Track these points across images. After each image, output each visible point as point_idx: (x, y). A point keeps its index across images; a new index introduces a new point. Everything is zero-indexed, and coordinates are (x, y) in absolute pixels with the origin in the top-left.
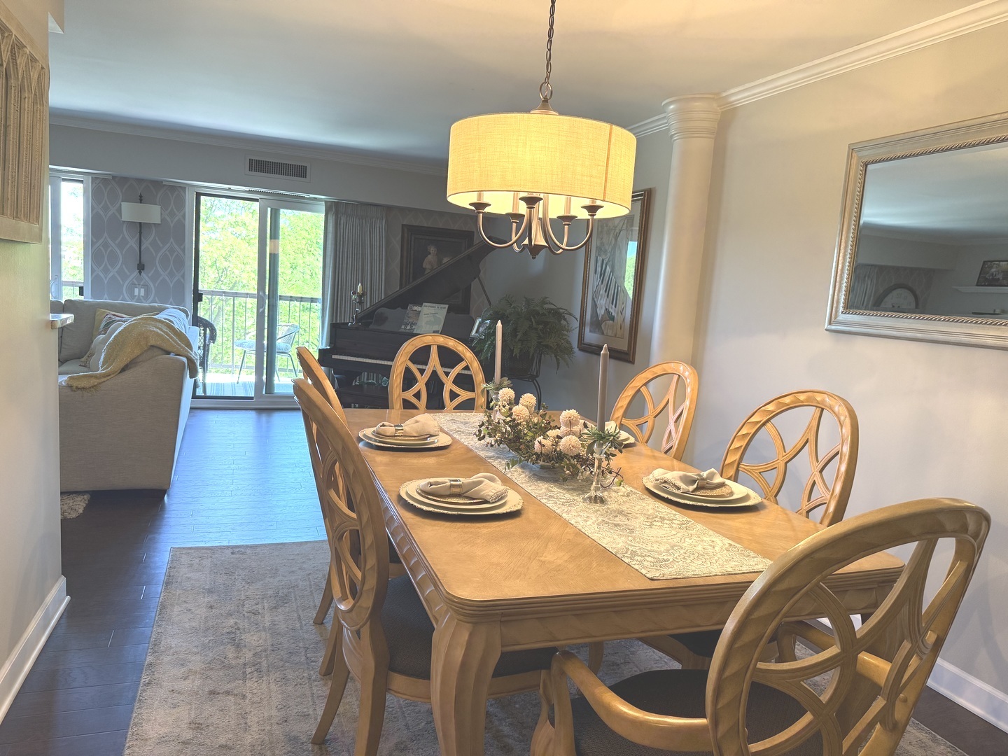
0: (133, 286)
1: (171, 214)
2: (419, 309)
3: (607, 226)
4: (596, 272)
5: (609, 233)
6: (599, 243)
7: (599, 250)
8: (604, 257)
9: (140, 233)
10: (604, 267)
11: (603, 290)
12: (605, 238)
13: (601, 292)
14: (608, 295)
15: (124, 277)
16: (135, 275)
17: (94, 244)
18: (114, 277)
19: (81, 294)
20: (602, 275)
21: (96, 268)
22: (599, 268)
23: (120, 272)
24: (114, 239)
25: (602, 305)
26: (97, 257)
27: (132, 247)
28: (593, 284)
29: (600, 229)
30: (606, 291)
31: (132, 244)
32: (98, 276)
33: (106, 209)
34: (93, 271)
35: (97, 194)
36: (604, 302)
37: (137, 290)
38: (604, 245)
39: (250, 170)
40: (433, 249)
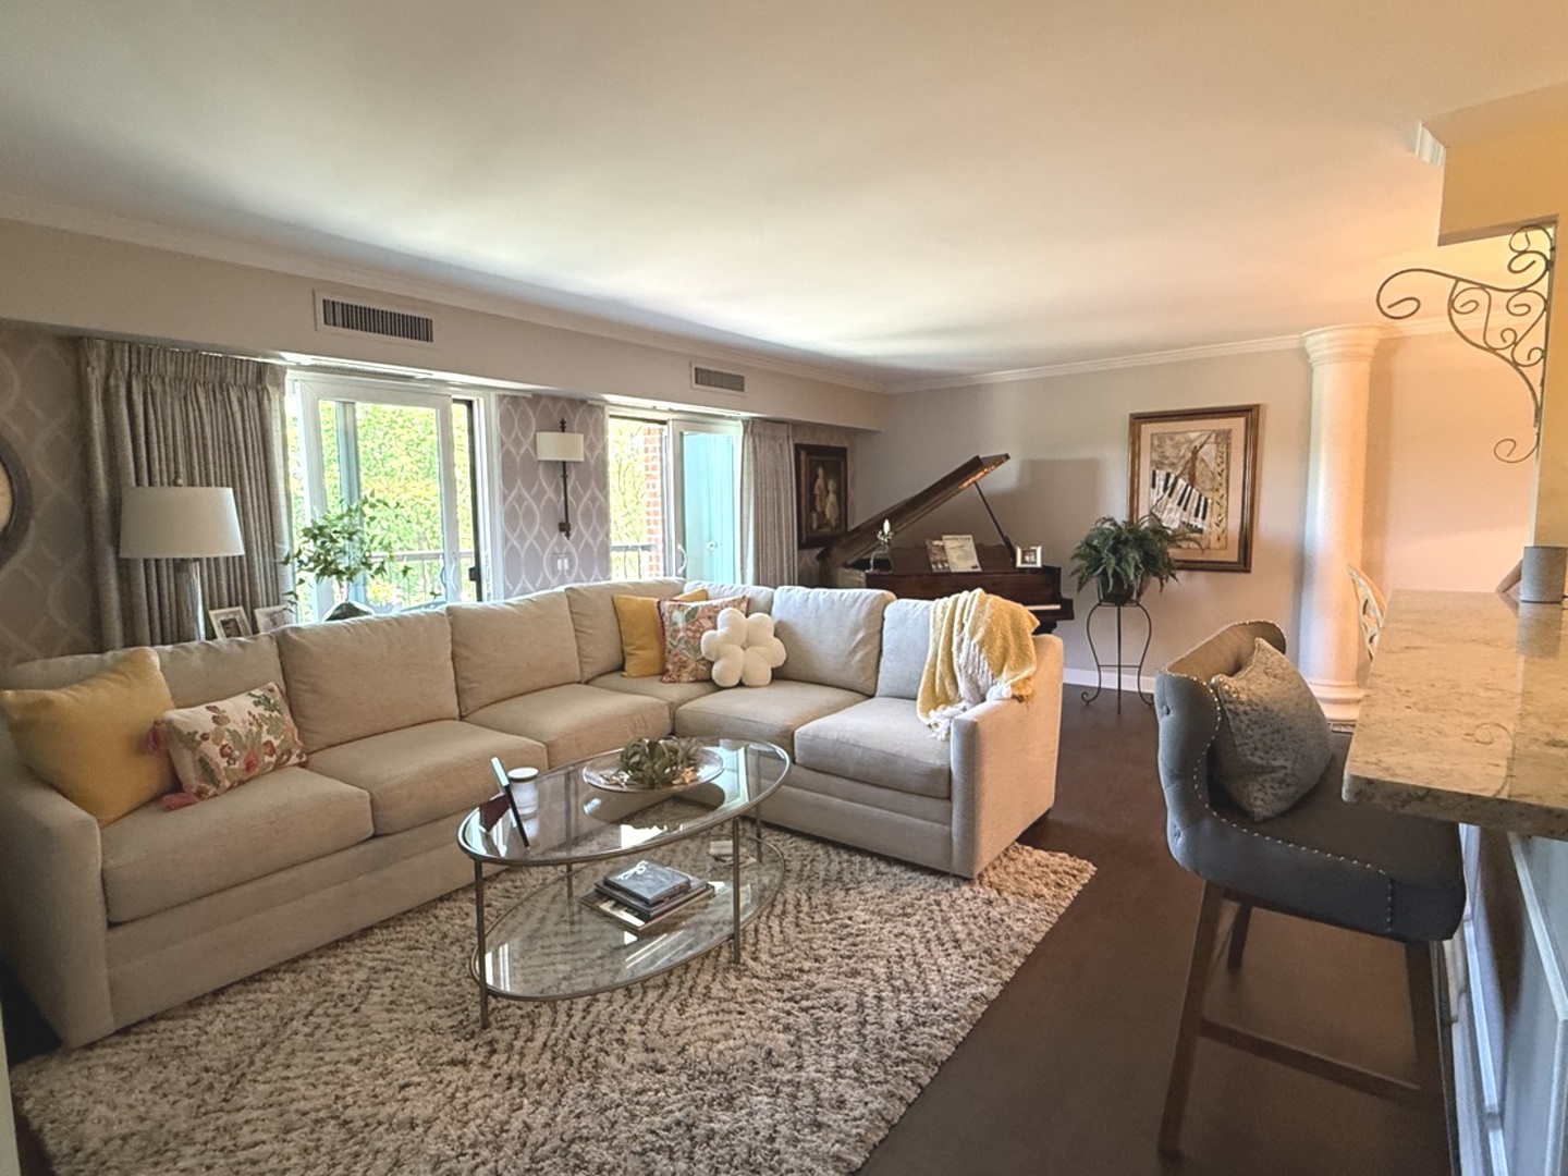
0: (555, 556)
1: (591, 447)
2: (941, 543)
3: (1172, 439)
4: (1154, 486)
5: (1177, 446)
6: (1156, 457)
7: (1158, 465)
8: (1169, 470)
9: (565, 477)
10: (1171, 481)
11: (1172, 504)
12: (1170, 452)
13: (1169, 506)
14: (1185, 509)
15: (543, 544)
16: (555, 539)
17: (505, 498)
18: (531, 546)
19: (471, 579)
20: (1170, 489)
21: (510, 536)
22: (1160, 483)
23: (539, 538)
24: (529, 489)
25: (1172, 519)
26: (511, 517)
27: (550, 499)
28: (1149, 497)
29: (1156, 443)
30: (1179, 504)
31: (550, 493)
32: (513, 547)
33: (517, 443)
34: (506, 540)
35: (506, 421)
36: (1178, 515)
37: (559, 562)
38: (1167, 458)
39: (697, 382)
40: (821, 472)
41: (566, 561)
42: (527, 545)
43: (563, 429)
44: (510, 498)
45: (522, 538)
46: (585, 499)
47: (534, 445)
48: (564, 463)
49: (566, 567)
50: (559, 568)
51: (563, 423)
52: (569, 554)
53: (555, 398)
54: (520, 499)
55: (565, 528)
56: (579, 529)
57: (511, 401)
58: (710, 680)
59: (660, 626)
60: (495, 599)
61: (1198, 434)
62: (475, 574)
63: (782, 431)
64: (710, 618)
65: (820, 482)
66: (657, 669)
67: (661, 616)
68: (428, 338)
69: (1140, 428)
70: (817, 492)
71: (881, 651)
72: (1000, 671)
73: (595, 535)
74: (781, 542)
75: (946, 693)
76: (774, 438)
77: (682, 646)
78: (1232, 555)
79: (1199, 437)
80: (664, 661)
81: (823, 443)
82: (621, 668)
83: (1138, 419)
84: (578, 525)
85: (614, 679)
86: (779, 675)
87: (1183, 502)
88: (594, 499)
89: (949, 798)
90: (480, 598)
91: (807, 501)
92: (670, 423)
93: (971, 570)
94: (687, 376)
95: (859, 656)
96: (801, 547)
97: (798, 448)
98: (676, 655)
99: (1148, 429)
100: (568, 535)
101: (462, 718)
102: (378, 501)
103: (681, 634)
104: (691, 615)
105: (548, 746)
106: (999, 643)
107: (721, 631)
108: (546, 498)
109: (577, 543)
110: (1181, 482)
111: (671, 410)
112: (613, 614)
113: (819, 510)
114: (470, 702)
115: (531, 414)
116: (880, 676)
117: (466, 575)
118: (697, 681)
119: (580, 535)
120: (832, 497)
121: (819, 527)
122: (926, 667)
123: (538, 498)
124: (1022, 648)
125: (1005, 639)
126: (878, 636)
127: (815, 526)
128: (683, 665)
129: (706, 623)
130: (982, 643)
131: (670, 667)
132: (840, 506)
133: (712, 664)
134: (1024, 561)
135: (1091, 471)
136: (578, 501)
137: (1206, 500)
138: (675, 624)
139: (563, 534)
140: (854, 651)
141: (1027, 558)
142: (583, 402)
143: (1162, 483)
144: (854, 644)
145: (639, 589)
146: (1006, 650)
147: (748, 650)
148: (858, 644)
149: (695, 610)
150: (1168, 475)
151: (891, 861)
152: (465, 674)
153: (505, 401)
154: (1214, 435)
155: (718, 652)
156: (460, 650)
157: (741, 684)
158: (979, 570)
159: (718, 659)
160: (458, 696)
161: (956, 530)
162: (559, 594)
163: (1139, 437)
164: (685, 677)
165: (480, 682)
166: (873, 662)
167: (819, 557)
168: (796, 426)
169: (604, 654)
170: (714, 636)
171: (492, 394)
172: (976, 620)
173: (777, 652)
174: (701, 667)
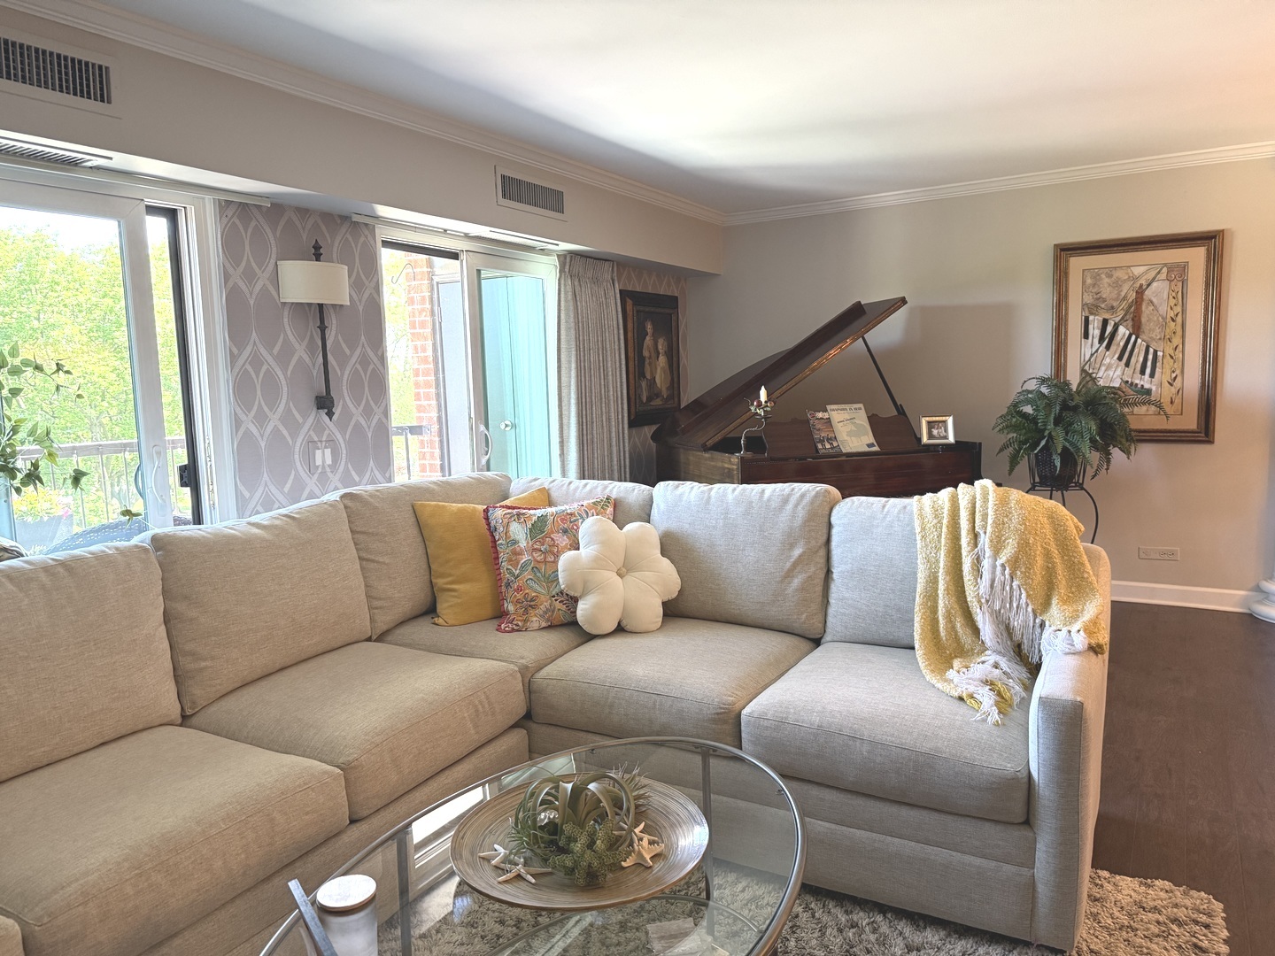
0: (311, 445)
1: (357, 285)
2: (826, 415)
3: (1109, 276)
4: (1086, 336)
5: (1117, 285)
6: (1089, 299)
7: (1092, 308)
8: (1107, 316)
9: (323, 328)
10: (1109, 329)
11: (1111, 358)
12: (1106, 292)
13: (1107, 361)
14: (1127, 365)
15: (294, 429)
16: (310, 420)
17: (233, 359)
18: (276, 431)
19: (183, 484)
20: (1107, 339)
21: (243, 417)
22: (1095, 331)
23: (287, 419)
24: (270, 347)
25: (1111, 374)
26: (242, 389)
27: (300, 359)
28: (1080, 351)
29: (1089, 281)
30: (1120, 358)
31: (301, 351)
32: (248, 433)
33: (250, 276)
34: (237, 423)
35: (231, 244)
36: (1119, 372)
37: (318, 453)
38: (1104, 300)
39: (504, 196)
40: (649, 327)
41: (328, 452)
42: (269, 428)
43: (318, 257)
44: (241, 361)
45: (261, 419)
46: (353, 360)
47: (275, 278)
48: (321, 306)
49: (329, 461)
50: (319, 462)
51: (317, 247)
52: (331, 442)
53: (303, 211)
54: (256, 361)
55: (325, 403)
56: (345, 406)
57: (236, 210)
58: (572, 624)
59: (490, 545)
60: (223, 519)
61: (1143, 269)
62: (189, 476)
63: (606, 272)
64: (565, 531)
65: (648, 340)
66: (488, 610)
67: (492, 531)
68: (104, 97)
69: (1067, 261)
70: (646, 353)
71: (829, 572)
72: (1046, 605)
73: (368, 413)
74: (609, 419)
75: (957, 639)
76: (596, 281)
77: (527, 575)
78: (1190, 422)
79: (1146, 272)
80: (498, 598)
81: (650, 290)
82: (430, 610)
83: (1065, 252)
84: (344, 400)
85: (422, 630)
86: (674, 612)
87: (1125, 356)
88: (364, 361)
89: (1028, 822)
90: (198, 518)
91: (636, 367)
92: (463, 256)
93: (867, 449)
94: (492, 189)
95: (796, 582)
96: (633, 424)
97: (624, 294)
98: (519, 589)
99: (1077, 264)
100: (330, 414)
101: (185, 720)
102: (26, 363)
103: (525, 558)
104: (538, 529)
105: (346, 769)
106: (1040, 561)
107: (586, 552)
108: (295, 358)
109: (342, 427)
110: (1123, 331)
111: (467, 236)
112: (414, 531)
113: (648, 377)
114: (198, 693)
115: (268, 230)
116: (831, 611)
117: (174, 478)
118: (551, 627)
119: (347, 415)
120: (662, 360)
121: (650, 399)
122: (918, 600)
123: (284, 358)
124: (1074, 570)
125: (1047, 555)
126: (822, 552)
127: (644, 399)
128: (529, 605)
129: (562, 540)
130: (1014, 563)
131: (511, 608)
132: (672, 372)
133: (575, 600)
134: (931, 436)
135: (1003, 318)
136: (342, 366)
137: (1155, 352)
138: (515, 542)
139: (323, 413)
140: (789, 575)
141: (935, 432)
142: (345, 218)
143: (1097, 332)
144: (788, 565)
145: (450, 491)
146: (1050, 573)
147: (628, 578)
148: (795, 565)
149: (543, 519)
150: (1105, 322)
151: (921, 920)
152: (189, 647)
153: (230, 212)
154: (1165, 270)
155: (585, 583)
156: (180, 607)
157: (620, 630)
158: (876, 448)
159: (584, 594)
160: (177, 682)
161: (844, 397)
162: (332, 505)
163: (1066, 274)
164: (535, 621)
165: (213, 658)
166: (819, 589)
167: (655, 437)
168: (621, 265)
169: (404, 591)
170: (576, 560)
171: (209, 199)
172: (1000, 525)
173: (664, 577)
174: (558, 605)
